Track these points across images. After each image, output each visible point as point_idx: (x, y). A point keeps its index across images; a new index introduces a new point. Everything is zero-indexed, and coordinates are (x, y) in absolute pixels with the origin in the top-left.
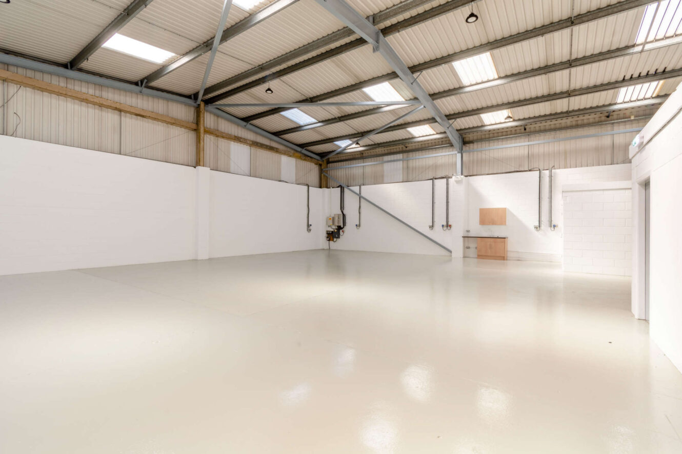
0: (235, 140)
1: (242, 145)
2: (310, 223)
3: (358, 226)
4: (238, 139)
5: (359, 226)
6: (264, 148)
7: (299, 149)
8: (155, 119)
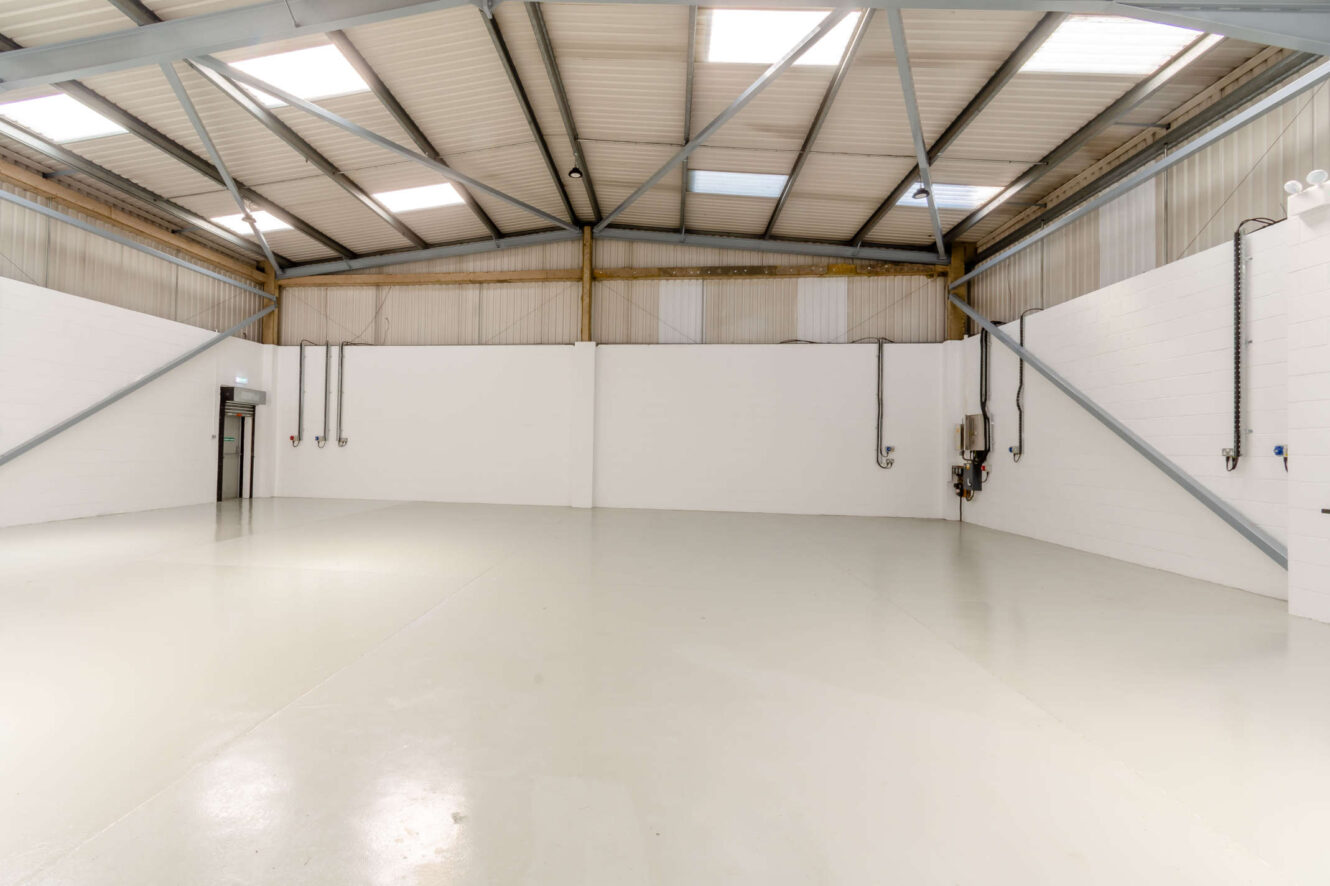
0: (659, 276)
1: (678, 282)
2: (886, 443)
3: (1018, 451)
4: (667, 273)
5: (1020, 451)
6: (735, 274)
7: (848, 251)
8: (521, 280)
